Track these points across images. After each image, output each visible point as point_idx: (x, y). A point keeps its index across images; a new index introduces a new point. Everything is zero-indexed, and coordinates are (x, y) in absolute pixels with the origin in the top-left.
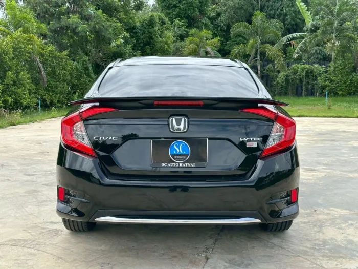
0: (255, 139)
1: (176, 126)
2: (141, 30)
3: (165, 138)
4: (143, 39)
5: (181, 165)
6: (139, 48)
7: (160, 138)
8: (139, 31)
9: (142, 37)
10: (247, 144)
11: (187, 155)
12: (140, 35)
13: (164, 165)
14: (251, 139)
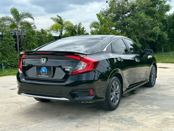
0: (69, 67)
1: (42, 62)
2: (168, 21)
3: (40, 66)
4: (169, 25)
5: (44, 76)
6: (167, 30)
7: (38, 66)
8: (168, 22)
9: (169, 24)
10: (66, 69)
11: (46, 73)
12: (168, 23)
13: (39, 76)
14: (67, 67)
